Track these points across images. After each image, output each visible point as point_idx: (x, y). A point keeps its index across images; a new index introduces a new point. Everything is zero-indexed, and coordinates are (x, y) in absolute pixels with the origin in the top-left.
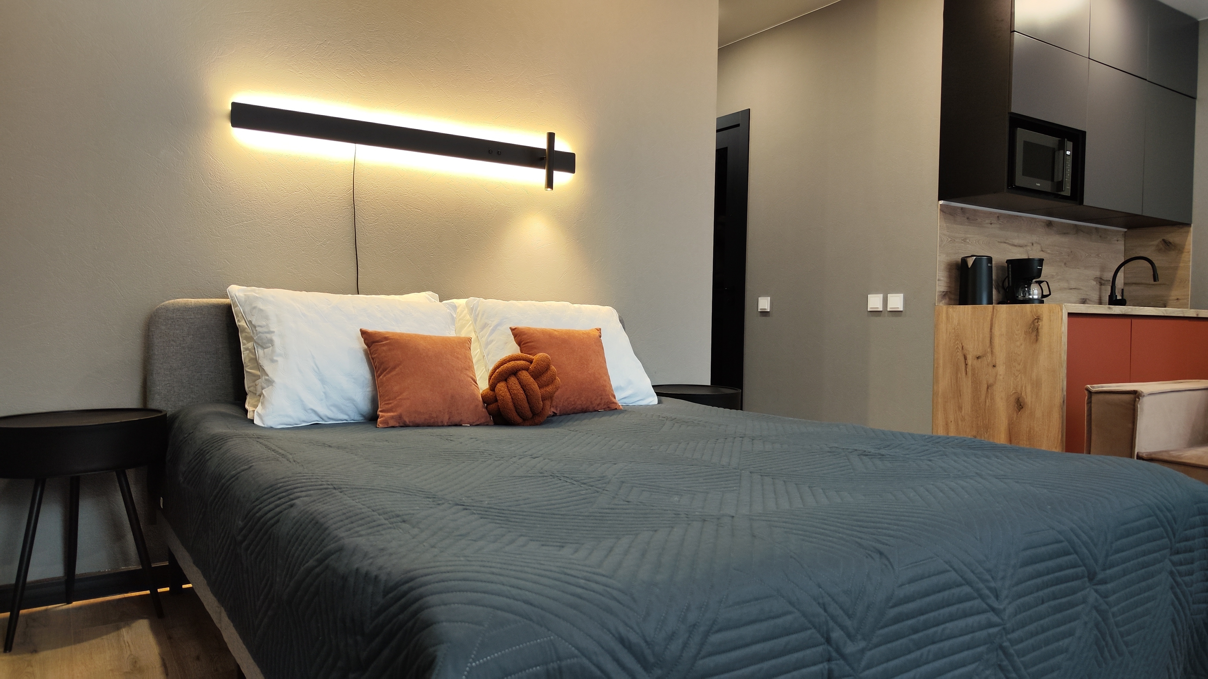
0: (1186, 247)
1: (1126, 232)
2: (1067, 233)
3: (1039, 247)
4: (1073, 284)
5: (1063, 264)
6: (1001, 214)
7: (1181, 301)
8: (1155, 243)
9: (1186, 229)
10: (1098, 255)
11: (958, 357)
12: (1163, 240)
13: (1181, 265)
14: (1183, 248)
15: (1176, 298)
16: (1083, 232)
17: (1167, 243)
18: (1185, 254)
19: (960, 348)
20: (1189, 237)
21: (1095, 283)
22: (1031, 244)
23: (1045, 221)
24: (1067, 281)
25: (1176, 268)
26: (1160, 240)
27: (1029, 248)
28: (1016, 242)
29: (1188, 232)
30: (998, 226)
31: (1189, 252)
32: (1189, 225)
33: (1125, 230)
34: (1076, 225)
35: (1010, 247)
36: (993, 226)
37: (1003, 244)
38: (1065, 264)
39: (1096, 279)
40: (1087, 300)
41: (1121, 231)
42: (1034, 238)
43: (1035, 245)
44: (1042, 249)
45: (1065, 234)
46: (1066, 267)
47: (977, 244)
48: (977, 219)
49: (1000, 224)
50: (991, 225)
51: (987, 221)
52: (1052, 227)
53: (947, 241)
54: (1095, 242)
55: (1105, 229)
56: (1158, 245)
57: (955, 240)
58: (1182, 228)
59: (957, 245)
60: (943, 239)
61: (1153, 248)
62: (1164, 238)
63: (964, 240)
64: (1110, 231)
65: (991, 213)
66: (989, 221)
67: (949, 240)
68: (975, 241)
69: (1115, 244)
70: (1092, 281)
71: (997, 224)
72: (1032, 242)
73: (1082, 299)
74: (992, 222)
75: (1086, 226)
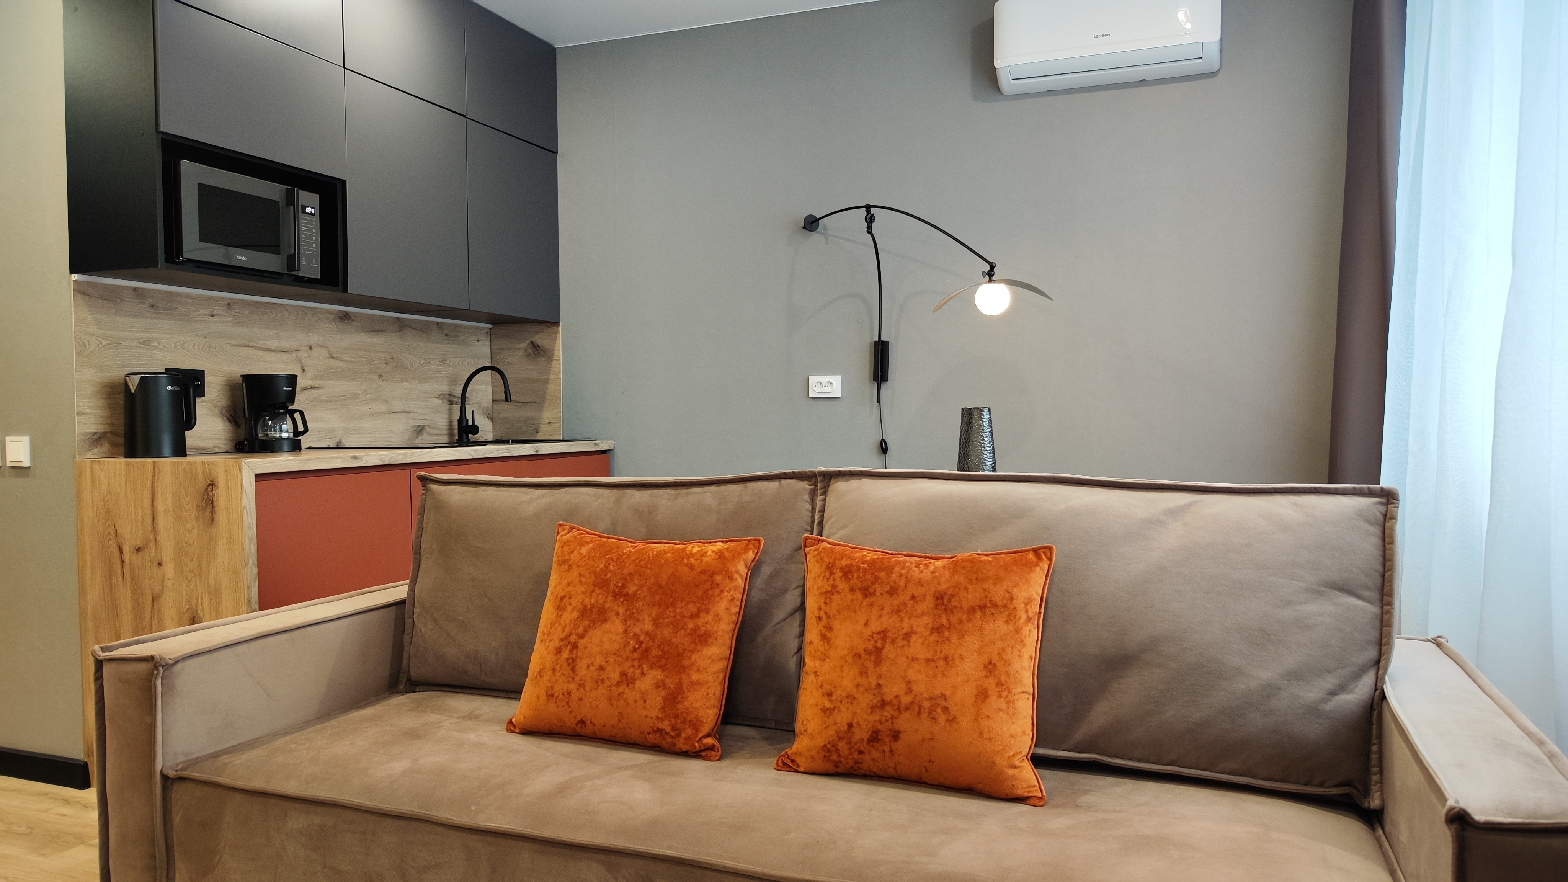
1: (491, 328)
2: (383, 331)
3: (325, 352)
4: (397, 406)
5: (376, 377)
6: (235, 301)
7: (553, 425)
8: (524, 345)
9: (554, 328)
10: (443, 362)
11: (111, 549)
12: (532, 342)
13: (552, 377)
14: (553, 355)
15: (547, 421)
16: (411, 328)
17: (535, 346)
18: (554, 362)
19: (113, 533)
20: (557, 341)
21: (440, 402)
22: (309, 348)
23: (335, 312)
24: (386, 401)
25: (546, 381)
26: (528, 342)
27: (302, 354)
28: (274, 344)
29: (557, 333)
30: (230, 319)
31: (558, 360)
32: (557, 324)
33: (490, 326)
34: (398, 319)
35: (260, 353)
36: (216, 319)
37: (243, 348)
38: (380, 376)
39: (441, 396)
40: (426, 427)
41: (484, 328)
42: (314, 338)
43: (315, 349)
44: (331, 354)
45: (378, 331)
46: (383, 380)
47: (179, 349)
48: (177, 308)
49: (234, 315)
50: (214, 318)
51: (202, 312)
52: (350, 320)
53: (100, 345)
54: (438, 343)
55: (455, 325)
56: (526, 350)
57: (122, 343)
58: (550, 327)
59: (127, 352)
60: (86, 342)
61: (521, 353)
62: (532, 339)
63: (144, 343)
64: (465, 327)
65: (210, 299)
66: (207, 311)
67: (104, 343)
68: (173, 345)
69: (474, 345)
70: (435, 399)
71: (226, 316)
72: (309, 344)
73: (416, 426)
74: (215, 312)
75: (418, 320)
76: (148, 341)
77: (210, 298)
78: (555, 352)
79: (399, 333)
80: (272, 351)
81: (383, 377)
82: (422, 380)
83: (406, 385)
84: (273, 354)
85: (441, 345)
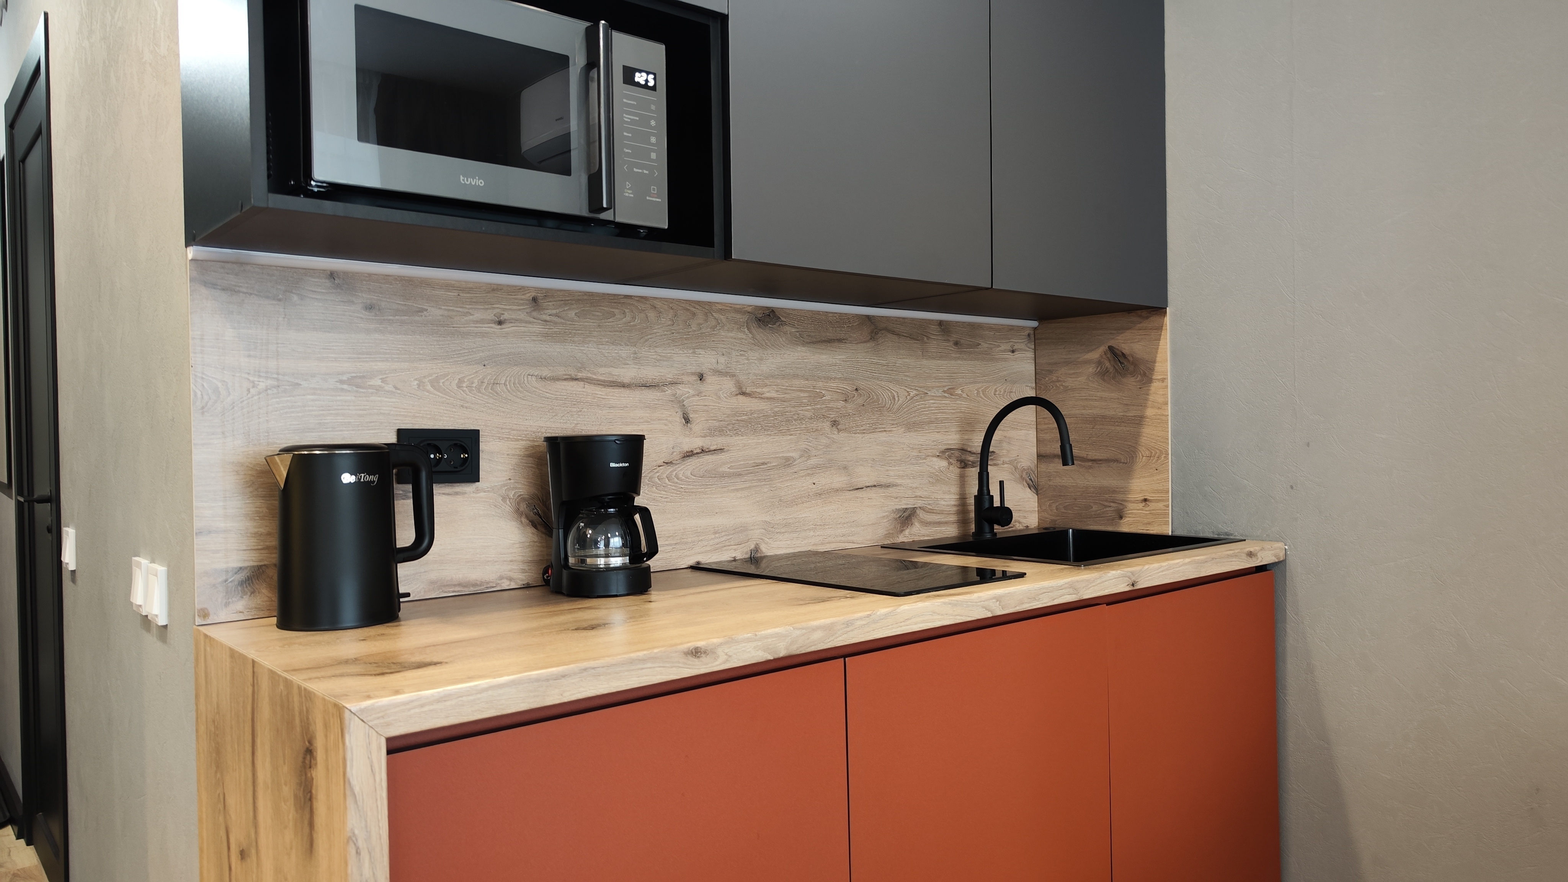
0: (1158, 367)
1: (1035, 329)
2: (840, 340)
3: (729, 385)
4: (865, 475)
5: (827, 425)
6: (548, 294)
7: (1152, 506)
8: (1095, 355)
9: (1154, 320)
10: (950, 392)
12: (1111, 348)
13: (1150, 412)
14: (1152, 370)
15: (1140, 497)
16: (893, 333)
17: (1116, 355)
18: (1155, 385)
19: (222, 803)
20: (1162, 342)
21: (944, 463)
22: (697, 378)
23: (749, 309)
24: (845, 468)
25: (1139, 421)
26: (1103, 348)
27: (682, 390)
28: (627, 374)
29: (1160, 328)
30: (537, 328)
31: (1163, 380)
32: (1160, 310)
33: (1035, 324)
34: (869, 318)
35: (600, 391)
36: (507, 328)
37: (565, 383)
38: (835, 423)
39: (946, 453)
40: (918, 511)
41: (1023, 328)
42: (707, 360)
43: (710, 379)
44: (740, 388)
45: (830, 341)
46: (839, 431)
47: (428, 391)
48: (422, 310)
49: (546, 321)
50: (503, 326)
51: (478, 315)
52: (777, 324)
53: (252, 390)
54: (941, 358)
55: (972, 326)
56: (1099, 363)
57: (302, 383)
58: (1147, 318)
59: (313, 400)
60: (220, 385)
61: (1091, 369)
62: (1112, 343)
63: (350, 381)
64: (990, 328)
65: (493, 290)
66: (490, 315)
67: (262, 386)
68: (416, 383)
69: (1005, 360)
70: (935, 459)
71: (530, 323)
72: (698, 371)
73: (898, 510)
74: (506, 316)
75: (904, 318)
76: (360, 377)
77: (495, 289)
78: (1157, 364)
79: (868, 345)
80: (623, 386)
81: (839, 424)
82: (911, 427)
83: (883, 437)
84: (625, 392)
85: (945, 362)
